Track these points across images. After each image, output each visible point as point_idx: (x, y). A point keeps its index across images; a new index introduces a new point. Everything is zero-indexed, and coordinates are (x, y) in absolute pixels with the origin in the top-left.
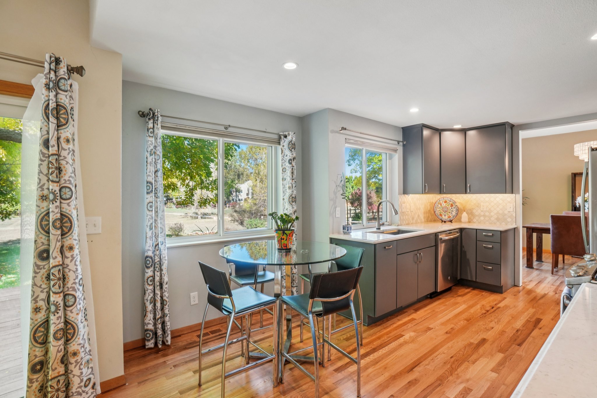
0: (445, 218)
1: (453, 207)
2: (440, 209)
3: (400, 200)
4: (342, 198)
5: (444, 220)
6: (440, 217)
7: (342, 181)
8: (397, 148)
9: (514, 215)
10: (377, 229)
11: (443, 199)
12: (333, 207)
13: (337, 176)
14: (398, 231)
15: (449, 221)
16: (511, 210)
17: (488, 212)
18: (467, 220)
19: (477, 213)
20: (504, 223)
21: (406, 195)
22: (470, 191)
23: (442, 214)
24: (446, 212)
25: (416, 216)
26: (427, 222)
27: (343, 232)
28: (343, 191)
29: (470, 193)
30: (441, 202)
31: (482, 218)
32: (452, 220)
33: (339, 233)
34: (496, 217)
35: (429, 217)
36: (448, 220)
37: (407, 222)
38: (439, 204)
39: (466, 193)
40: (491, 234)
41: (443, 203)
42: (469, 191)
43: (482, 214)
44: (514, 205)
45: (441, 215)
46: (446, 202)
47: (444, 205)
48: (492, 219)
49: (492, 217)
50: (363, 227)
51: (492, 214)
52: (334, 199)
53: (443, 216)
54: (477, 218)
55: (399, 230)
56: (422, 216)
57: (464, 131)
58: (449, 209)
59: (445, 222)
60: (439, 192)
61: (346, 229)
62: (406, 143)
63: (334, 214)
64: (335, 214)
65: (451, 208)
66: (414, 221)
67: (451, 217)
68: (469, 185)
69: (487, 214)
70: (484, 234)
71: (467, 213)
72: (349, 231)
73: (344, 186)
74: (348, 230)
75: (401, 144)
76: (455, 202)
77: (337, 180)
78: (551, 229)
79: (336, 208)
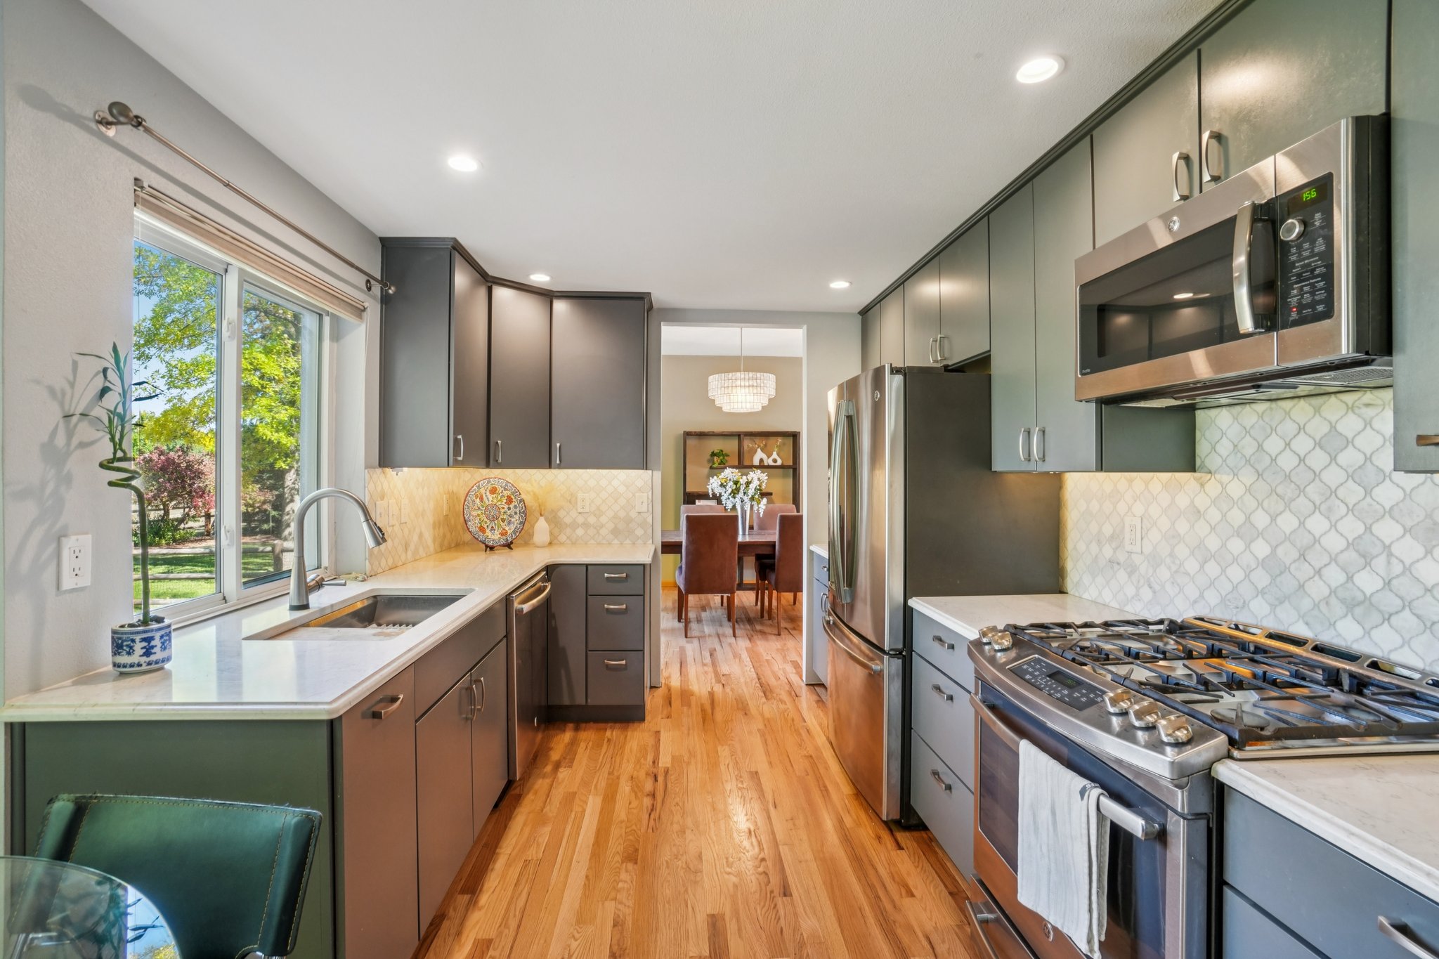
0: (494, 537)
1: (512, 506)
2: (479, 512)
3: (371, 487)
4: (111, 484)
5: (491, 544)
6: (482, 537)
7: (104, 391)
8: (366, 305)
9: (650, 520)
10: (294, 608)
11: (489, 482)
12: (38, 534)
13: (75, 364)
14: (370, 602)
15: (504, 546)
16: (644, 508)
17: (595, 515)
18: (547, 539)
19: (568, 520)
20: (628, 541)
21: (388, 470)
22: (560, 461)
23: (485, 526)
24: (493, 519)
25: (415, 538)
26: (441, 551)
27: (115, 665)
28: (117, 445)
29: (559, 467)
30: (482, 491)
31: (580, 532)
32: (512, 543)
33: (85, 676)
34: (611, 526)
35: (444, 536)
36: (502, 542)
37: (390, 562)
38: (477, 497)
39: (550, 467)
40: (624, 575)
41: (488, 494)
42: (558, 462)
43: (580, 520)
44: (650, 497)
45: (482, 530)
46: (493, 491)
47: (490, 499)
48: (604, 532)
49: (602, 526)
50: (223, 608)
51: (604, 519)
52: (50, 488)
53: (488, 533)
54: (568, 531)
55: (375, 597)
56: (428, 536)
57: (547, 296)
58: (502, 511)
59: (492, 548)
60: (484, 462)
61: (139, 647)
62: (395, 293)
63: (49, 575)
64: (52, 569)
65: (506, 506)
66: (409, 553)
67: (509, 532)
68: (558, 445)
69: (592, 520)
70: (606, 575)
71: (546, 520)
72: (158, 654)
73: (122, 418)
74: (148, 652)
75: (376, 289)
76: (517, 492)
77: (72, 385)
78: (684, 544)
79: (59, 538)
